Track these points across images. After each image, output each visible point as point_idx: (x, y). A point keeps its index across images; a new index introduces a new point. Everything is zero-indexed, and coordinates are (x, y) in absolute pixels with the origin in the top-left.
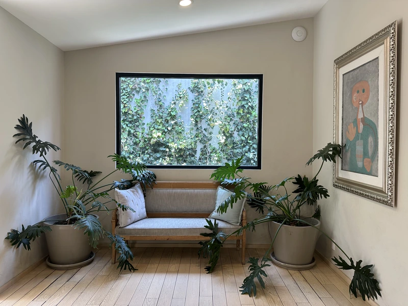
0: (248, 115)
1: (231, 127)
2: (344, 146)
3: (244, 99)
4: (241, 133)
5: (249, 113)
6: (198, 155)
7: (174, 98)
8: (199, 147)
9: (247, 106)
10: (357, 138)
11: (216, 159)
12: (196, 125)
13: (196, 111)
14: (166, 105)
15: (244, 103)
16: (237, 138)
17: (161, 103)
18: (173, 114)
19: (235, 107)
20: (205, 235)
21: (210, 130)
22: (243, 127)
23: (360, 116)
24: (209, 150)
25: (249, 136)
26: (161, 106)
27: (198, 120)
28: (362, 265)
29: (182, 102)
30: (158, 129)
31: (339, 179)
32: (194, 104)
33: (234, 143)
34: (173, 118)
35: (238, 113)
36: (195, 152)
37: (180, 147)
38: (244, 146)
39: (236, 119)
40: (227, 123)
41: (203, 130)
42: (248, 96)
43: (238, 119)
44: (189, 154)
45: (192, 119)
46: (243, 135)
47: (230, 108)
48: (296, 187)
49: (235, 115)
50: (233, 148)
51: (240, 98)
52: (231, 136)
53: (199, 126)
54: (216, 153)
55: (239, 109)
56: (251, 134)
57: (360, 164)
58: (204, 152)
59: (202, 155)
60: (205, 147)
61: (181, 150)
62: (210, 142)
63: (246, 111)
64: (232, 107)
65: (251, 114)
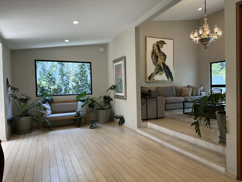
0: (84, 74)
1: (77, 79)
2: (116, 86)
3: (82, 68)
4: (82, 81)
5: (84, 73)
6: (63, 91)
7: (51, 67)
8: (63, 88)
9: (83, 71)
10: (119, 84)
11: (72, 92)
12: (62, 78)
13: (61, 72)
14: (47, 70)
15: (82, 69)
16: (80, 83)
17: (44, 69)
18: (51, 73)
19: (79, 71)
20: (76, 116)
21: (68, 80)
22: (83, 79)
23: (119, 78)
24: (68, 89)
25: (85, 83)
26: (44, 70)
27: (63, 76)
28: (121, 116)
29: (55, 68)
30: (44, 80)
31: (115, 95)
32: (60, 69)
33: (79, 86)
34: (51, 75)
35: (80, 73)
36: (62, 90)
37: (55, 88)
38: (83, 87)
39: (79, 76)
40: (76, 78)
41: (65, 80)
42: (84, 67)
43: (80, 76)
44: (59, 91)
45: (60, 76)
46: (83, 82)
47: (77, 71)
48: (104, 99)
49: (79, 74)
50: (78, 88)
51: (80, 67)
52: (78, 83)
53: (63, 79)
54: (71, 90)
55: (80, 72)
56: (86, 82)
57: (120, 90)
58: (66, 90)
59: (65, 91)
60: (66, 88)
61: (55, 89)
62: (68, 86)
63: (83, 73)
64: (78, 71)
65: (85, 74)
